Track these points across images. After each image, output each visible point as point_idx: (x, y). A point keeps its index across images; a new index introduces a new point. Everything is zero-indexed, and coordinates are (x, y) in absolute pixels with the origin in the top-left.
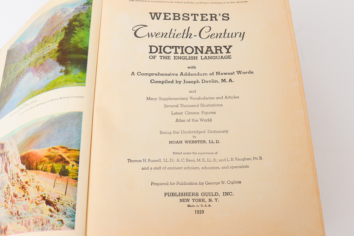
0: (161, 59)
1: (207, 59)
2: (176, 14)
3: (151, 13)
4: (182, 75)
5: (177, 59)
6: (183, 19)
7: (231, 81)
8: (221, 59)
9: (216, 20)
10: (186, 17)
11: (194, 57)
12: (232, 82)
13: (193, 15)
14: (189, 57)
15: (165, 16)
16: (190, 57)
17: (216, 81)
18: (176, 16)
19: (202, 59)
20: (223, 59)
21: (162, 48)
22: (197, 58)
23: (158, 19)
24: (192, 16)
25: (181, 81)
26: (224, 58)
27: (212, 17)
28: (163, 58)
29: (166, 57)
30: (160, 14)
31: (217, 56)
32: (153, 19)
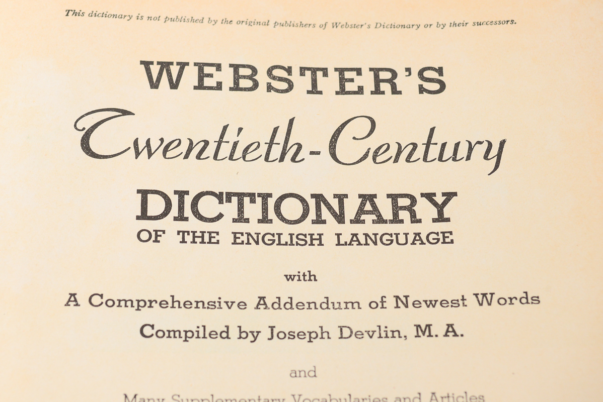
0: (183, 241)
1: (360, 244)
2: (244, 66)
3: (147, 64)
4: (262, 307)
5: (242, 243)
6: (270, 88)
7: (454, 331)
8: (413, 243)
9: (393, 93)
10: (281, 79)
11: (312, 235)
12: (456, 335)
13: (308, 74)
14: (291, 235)
15: (202, 76)
16: (294, 237)
17: (393, 332)
18: (244, 77)
19: (339, 244)
20: (423, 243)
21: (188, 200)
22: (320, 239)
23: (174, 85)
24: (302, 74)
25: (258, 332)
26: (425, 241)
27: (378, 81)
28: (189, 238)
29: (203, 237)
30: (183, 65)
31: (397, 235)
32: (154, 85)
